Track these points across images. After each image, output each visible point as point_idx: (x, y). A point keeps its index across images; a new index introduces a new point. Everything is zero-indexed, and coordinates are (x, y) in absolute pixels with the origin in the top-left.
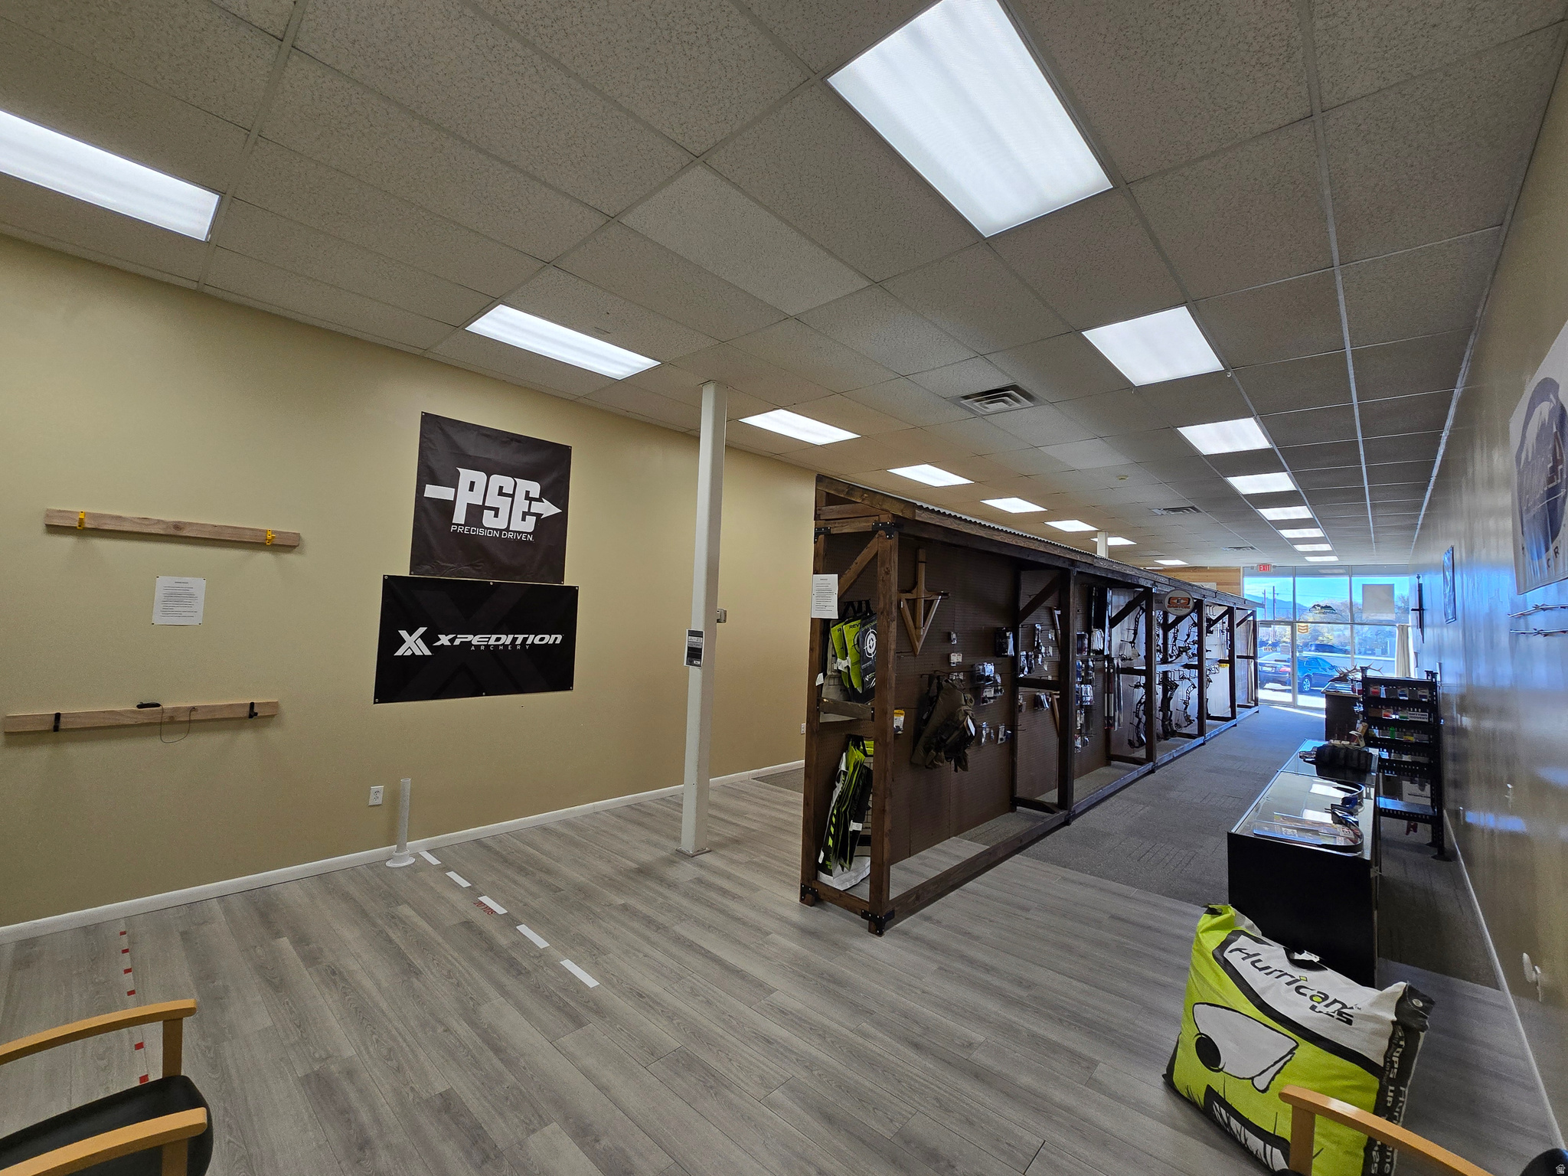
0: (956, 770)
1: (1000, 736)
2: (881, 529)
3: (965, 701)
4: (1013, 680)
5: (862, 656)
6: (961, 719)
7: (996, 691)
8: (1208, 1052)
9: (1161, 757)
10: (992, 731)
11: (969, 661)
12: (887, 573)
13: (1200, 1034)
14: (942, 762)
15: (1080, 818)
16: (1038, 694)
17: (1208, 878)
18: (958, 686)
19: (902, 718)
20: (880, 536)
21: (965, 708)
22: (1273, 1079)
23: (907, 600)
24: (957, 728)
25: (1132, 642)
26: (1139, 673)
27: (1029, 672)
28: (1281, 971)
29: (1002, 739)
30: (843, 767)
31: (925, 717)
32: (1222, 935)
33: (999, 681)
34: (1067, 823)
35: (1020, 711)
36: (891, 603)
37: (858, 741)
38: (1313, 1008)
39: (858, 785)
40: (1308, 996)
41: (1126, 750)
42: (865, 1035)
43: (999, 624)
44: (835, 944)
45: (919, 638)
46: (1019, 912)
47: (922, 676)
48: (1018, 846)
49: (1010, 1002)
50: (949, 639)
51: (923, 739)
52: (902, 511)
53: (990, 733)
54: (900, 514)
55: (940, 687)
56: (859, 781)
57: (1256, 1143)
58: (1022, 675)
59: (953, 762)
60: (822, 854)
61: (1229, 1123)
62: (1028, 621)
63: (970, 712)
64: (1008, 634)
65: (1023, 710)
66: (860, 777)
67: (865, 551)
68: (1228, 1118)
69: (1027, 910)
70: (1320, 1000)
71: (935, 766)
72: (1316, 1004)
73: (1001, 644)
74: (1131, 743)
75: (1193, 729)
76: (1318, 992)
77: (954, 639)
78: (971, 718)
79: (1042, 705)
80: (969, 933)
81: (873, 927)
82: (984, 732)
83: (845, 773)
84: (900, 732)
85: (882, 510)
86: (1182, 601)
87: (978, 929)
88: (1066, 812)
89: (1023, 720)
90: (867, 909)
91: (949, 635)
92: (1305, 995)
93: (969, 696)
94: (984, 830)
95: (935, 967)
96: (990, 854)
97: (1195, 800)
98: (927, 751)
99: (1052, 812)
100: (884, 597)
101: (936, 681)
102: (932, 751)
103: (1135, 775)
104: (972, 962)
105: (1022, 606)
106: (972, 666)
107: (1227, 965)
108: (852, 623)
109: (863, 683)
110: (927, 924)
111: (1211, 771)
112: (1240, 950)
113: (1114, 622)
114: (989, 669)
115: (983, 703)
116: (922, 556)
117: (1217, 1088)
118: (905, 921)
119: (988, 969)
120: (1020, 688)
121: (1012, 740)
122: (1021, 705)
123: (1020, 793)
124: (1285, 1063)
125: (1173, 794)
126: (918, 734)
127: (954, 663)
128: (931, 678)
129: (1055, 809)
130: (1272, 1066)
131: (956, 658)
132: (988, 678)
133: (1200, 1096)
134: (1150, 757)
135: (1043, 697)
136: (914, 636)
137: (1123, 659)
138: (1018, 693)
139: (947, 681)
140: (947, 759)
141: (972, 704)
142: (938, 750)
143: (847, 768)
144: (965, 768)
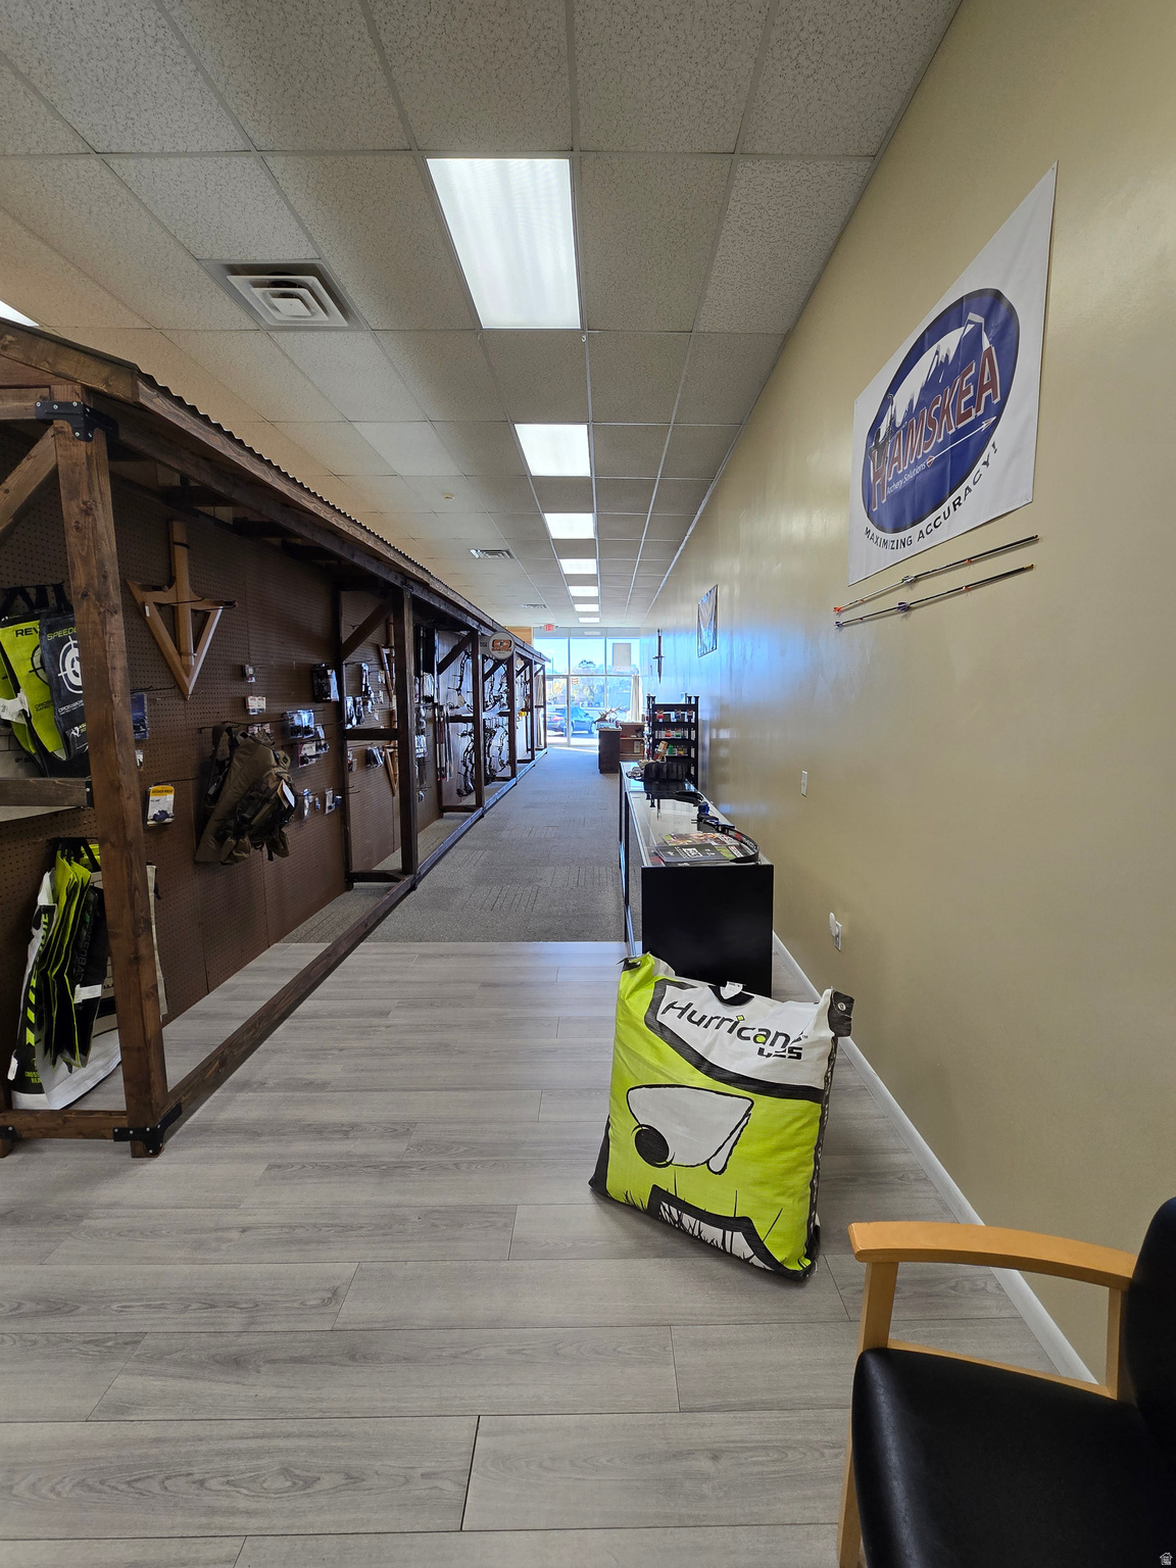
0: (271, 858)
1: (328, 804)
2: (59, 415)
3: (277, 760)
4: (340, 734)
5: (56, 690)
6: (272, 786)
7: (318, 748)
8: (652, 1146)
9: (488, 801)
10: (317, 799)
11: (277, 709)
12: (87, 512)
13: (640, 1126)
14: (249, 852)
15: (425, 880)
16: (369, 748)
17: (555, 909)
18: (263, 741)
19: (170, 798)
20: (58, 432)
21: (278, 770)
22: (730, 1154)
23: (159, 606)
24: (267, 800)
25: (458, 690)
26: (465, 720)
27: (358, 723)
28: (718, 1018)
29: (330, 808)
30: (44, 899)
31: (211, 791)
32: (648, 993)
33: (322, 735)
34: (413, 888)
35: (351, 770)
36: (105, 577)
37: (74, 849)
38: (761, 1052)
39: (83, 921)
40: (752, 1039)
41: (455, 801)
42: (119, 1410)
43: (315, 660)
44: (57, 1217)
45: (188, 670)
46: (376, 1021)
47: (200, 730)
48: (363, 932)
49: (385, 1170)
50: (243, 675)
51: (212, 825)
52: (106, 382)
53: (314, 802)
54: (103, 388)
55: (233, 744)
56: (83, 916)
57: (712, 1233)
58: (349, 726)
59: (265, 848)
60: (14, 1063)
61: (680, 1220)
62: (351, 658)
63: (286, 776)
64: (329, 672)
65: (355, 768)
66: (85, 908)
67: (26, 465)
68: (679, 1216)
69: (384, 1014)
70: (764, 1039)
71: (236, 859)
72: (762, 1046)
73: (321, 686)
74: (459, 792)
75: (507, 772)
76: (760, 1030)
77: (251, 676)
78: (287, 783)
79: (376, 762)
80: (311, 1083)
81: (140, 1146)
82: (306, 801)
83: (49, 910)
84: (167, 820)
85: (58, 375)
86: (505, 644)
87: (325, 1071)
88: (411, 877)
89: (355, 779)
90: (125, 1123)
91: (242, 670)
92: (748, 1038)
93: (281, 754)
94: (316, 923)
95: (259, 1169)
96: (329, 955)
97: (524, 836)
98: (221, 839)
99: (398, 880)
100: (86, 561)
101: (225, 737)
102: (229, 839)
103: (469, 822)
104: (319, 1131)
105: (346, 634)
106: (283, 715)
107: (662, 1030)
108: (23, 626)
109: (66, 741)
110: (242, 1096)
111: (528, 807)
112: (671, 1006)
113: (442, 667)
114: (304, 718)
115: (302, 764)
116: (179, 532)
117: (667, 1185)
118: (202, 1108)
119: (346, 1131)
120: (348, 742)
121: (343, 807)
122: (352, 763)
123: (356, 867)
124: (742, 1130)
125: (504, 835)
126: (202, 819)
127: (254, 711)
128: (217, 732)
129: (400, 877)
130: (728, 1138)
131: (256, 704)
132: (307, 730)
133: (642, 1198)
134: (480, 803)
135: (376, 752)
136: (179, 666)
137: (451, 708)
138: (347, 748)
139: (244, 735)
140: (255, 846)
141: (288, 764)
142: (238, 835)
143: (56, 900)
144: (284, 853)
